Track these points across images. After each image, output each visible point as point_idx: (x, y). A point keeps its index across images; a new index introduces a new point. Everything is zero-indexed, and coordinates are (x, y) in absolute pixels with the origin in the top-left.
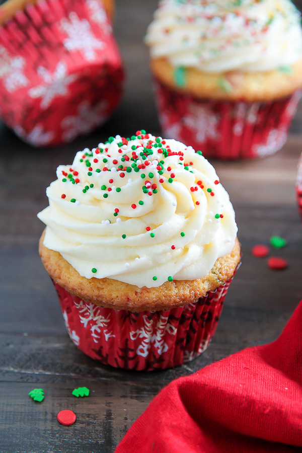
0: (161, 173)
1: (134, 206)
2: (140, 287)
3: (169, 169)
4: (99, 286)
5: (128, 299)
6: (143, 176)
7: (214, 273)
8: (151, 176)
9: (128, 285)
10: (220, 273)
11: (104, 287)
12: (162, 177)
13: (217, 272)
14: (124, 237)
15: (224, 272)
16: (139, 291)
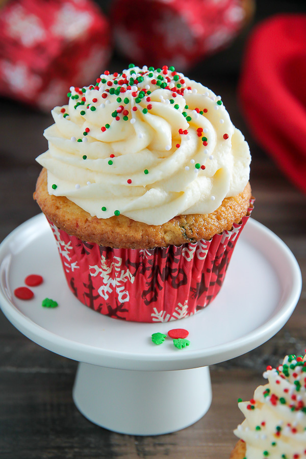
0: (138, 101)
1: (104, 129)
2: (93, 215)
3: (148, 100)
4: (58, 205)
5: (77, 224)
6: (119, 100)
7: (183, 227)
8: (127, 101)
9: (83, 211)
10: (191, 229)
11: (61, 207)
12: (137, 105)
13: (187, 227)
14: (85, 157)
15: (196, 230)
16: (90, 219)
